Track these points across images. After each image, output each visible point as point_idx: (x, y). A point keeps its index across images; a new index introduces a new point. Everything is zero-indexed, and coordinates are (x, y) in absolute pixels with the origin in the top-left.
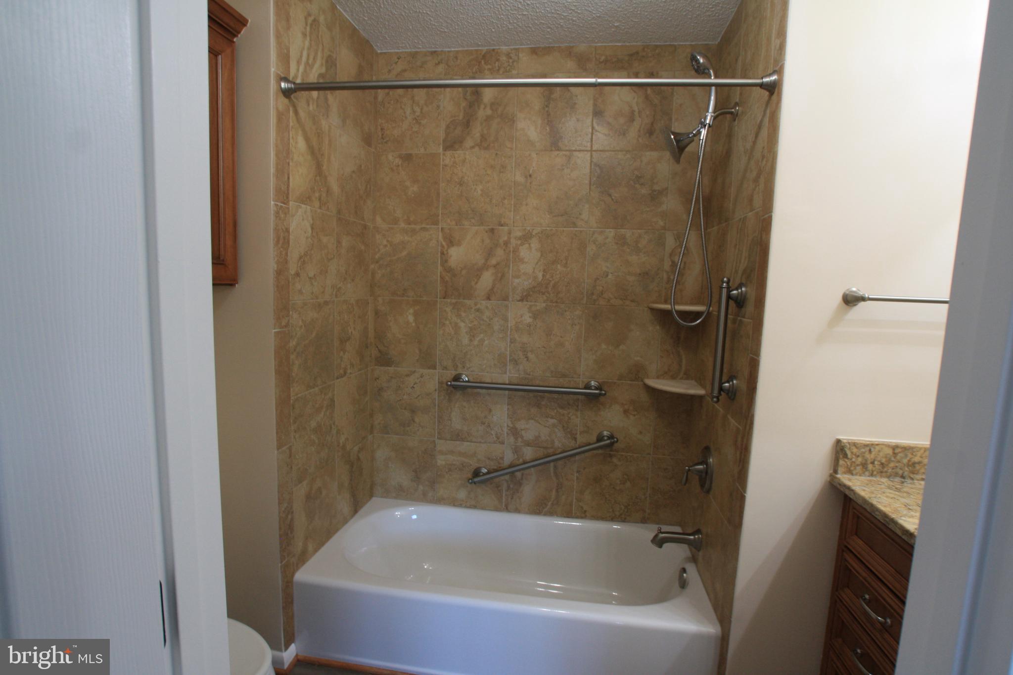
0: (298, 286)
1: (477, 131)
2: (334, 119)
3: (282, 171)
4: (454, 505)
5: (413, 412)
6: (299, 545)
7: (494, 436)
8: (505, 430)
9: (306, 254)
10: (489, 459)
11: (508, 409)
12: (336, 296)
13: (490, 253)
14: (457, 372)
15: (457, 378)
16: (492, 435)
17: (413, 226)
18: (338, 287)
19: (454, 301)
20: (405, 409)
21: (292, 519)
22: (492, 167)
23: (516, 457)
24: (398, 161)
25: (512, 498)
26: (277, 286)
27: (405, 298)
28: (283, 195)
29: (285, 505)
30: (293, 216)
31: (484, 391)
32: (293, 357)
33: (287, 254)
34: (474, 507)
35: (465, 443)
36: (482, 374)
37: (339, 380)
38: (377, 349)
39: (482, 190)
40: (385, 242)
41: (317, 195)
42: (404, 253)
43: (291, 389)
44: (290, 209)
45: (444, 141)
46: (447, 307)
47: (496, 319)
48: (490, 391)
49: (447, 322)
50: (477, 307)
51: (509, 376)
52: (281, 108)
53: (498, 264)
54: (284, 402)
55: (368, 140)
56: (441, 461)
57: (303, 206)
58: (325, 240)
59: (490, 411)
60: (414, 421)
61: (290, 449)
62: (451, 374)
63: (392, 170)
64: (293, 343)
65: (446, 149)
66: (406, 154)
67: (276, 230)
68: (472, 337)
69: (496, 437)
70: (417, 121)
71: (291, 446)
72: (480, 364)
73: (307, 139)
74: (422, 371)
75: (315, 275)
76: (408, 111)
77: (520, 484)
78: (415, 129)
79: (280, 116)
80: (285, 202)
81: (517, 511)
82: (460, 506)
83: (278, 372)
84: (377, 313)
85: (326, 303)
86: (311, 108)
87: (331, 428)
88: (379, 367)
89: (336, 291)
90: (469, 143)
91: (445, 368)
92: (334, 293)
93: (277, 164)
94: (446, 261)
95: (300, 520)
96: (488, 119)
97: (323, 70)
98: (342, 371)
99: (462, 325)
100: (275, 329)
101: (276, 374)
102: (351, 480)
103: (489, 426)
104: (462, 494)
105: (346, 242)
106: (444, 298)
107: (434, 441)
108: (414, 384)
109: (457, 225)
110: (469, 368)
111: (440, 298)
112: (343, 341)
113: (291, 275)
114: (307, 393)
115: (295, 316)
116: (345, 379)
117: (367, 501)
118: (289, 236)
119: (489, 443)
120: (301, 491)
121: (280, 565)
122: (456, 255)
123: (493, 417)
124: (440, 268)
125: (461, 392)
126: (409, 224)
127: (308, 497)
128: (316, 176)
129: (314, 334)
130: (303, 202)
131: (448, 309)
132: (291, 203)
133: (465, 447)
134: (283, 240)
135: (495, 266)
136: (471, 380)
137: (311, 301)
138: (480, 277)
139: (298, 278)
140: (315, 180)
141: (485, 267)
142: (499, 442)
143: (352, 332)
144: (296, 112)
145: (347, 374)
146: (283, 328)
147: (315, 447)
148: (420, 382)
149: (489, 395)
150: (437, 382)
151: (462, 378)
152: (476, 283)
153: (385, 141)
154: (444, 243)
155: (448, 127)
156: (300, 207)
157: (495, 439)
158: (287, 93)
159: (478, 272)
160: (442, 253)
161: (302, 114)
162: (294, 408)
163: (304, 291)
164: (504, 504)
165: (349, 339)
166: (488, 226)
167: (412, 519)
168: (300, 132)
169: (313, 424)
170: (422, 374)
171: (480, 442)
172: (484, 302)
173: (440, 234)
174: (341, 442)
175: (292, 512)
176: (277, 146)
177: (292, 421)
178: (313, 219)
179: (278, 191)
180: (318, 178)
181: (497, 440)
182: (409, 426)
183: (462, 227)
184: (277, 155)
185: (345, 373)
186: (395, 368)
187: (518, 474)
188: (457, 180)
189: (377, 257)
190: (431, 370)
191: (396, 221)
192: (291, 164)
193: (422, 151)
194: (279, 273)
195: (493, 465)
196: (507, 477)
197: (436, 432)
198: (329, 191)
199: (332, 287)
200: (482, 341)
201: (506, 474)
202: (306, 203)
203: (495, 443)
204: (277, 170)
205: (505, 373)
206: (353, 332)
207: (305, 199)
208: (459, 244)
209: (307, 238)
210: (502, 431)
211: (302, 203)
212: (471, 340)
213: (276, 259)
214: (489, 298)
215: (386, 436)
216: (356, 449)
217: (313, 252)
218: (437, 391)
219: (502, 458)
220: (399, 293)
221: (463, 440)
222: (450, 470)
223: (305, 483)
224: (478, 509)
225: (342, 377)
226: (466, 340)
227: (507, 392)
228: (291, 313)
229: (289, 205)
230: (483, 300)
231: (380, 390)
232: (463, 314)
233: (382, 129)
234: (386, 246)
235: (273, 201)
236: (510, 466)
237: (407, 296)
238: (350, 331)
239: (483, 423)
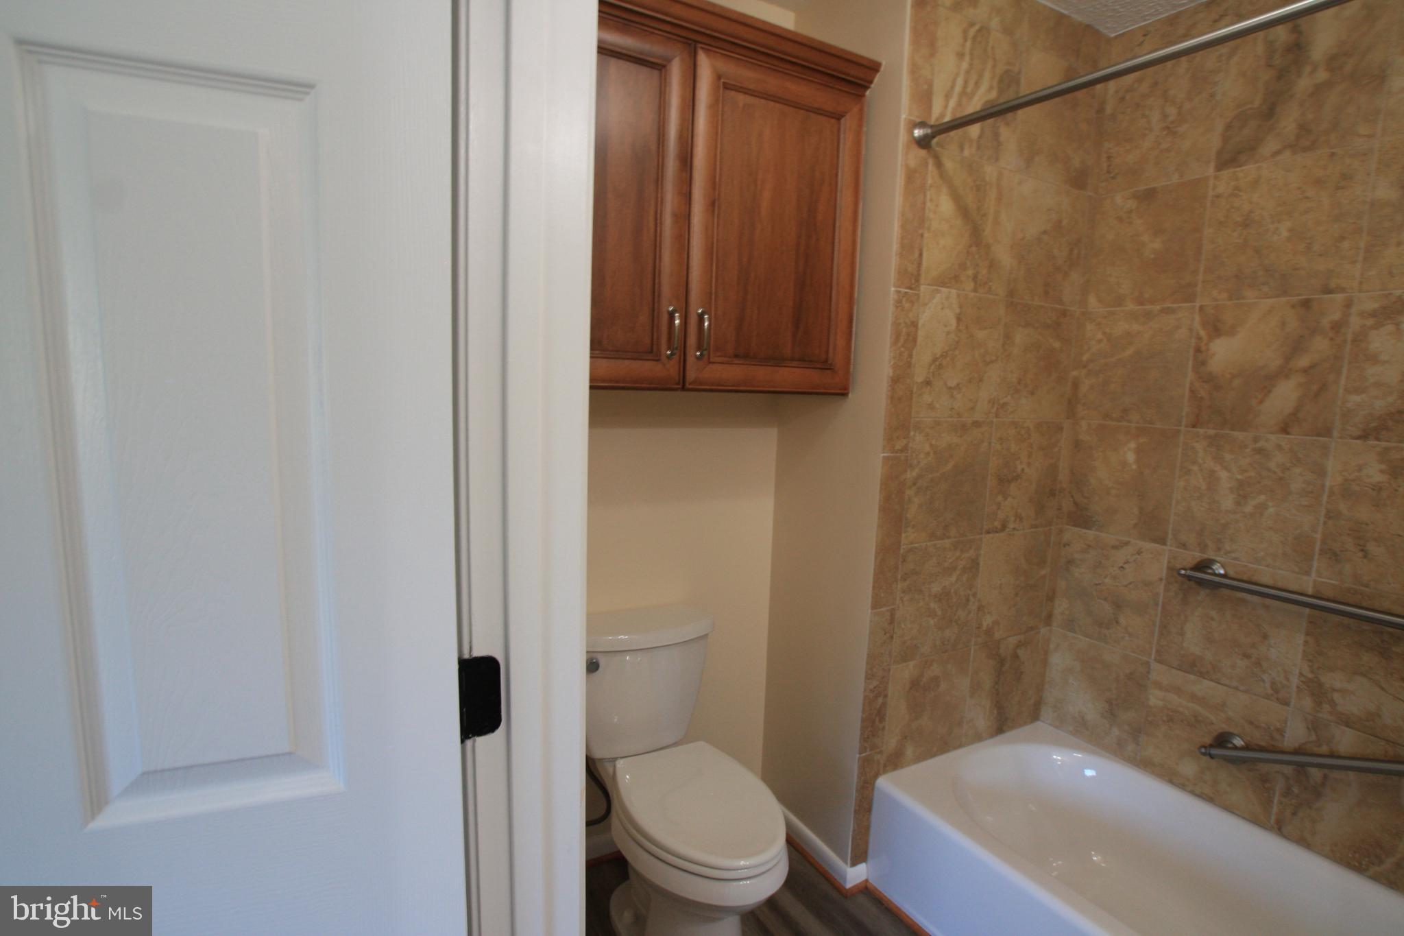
0: (927, 398)
1: (1288, 123)
2: (1011, 158)
3: (912, 246)
4: (1171, 782)
5: (1118, 605)
6: (890, 742)
7: (1268, 685)
8: (1295, 681)
9: (944, 355)
10: (1251, 723)
11: (1306, 642)
12: (997, 416)
13: (1297, 346)
14: (1205, 556)
15: (1203, 566)
16: (1263, 681)
17: (1148, 307)
18: (1001, 402)
19: (1212, 432)
20: (1105, 599)
21: (884, 705)
22: (1319, 182)
23: (1314, 738)
24: (1132, 204)
25: (1294, 814)
26: (892, 398)
27: (1125, 424)
28: (911, 279)
29: (875, 683)
30: (926, 304)
31: (1255, 599)
32: (909, 492)
33: (911, 356)
34: (1210, 799)
35: (1206, 683)
36: (1255, 566)
37: (991, 535)
38: (1072, 500)
39: (1290, 230)
40: (1100, 336)
41: (970, 272)
42: (1129, 352)
43: (903, 535)
44: (922, 295)
45: (1219, 153)
46: (1197, 442)
47: (1298, 470)
48: (1268, 601)
49: (1195, 468)
50: (1258, 445)
51: (1315, 581)
52: (912, 164)
53: (1313, 366)
54: (888, 550)
55: (1078, 180)
56: (1155, 698)
57: (944, 290)
58: (981, 335)
59: (1265, 637)
60: (1117, 622)
61: (892, 613)
62: (1194, 556)
63: (1120, 220)
64: (911, 475)
65: (1222, 165)
66: (1146, 190)
67: (896, 324)
68: (1242, 498)
69: (1272, 688)
70: (1170, 130)
71: (893, 609)
72: (1253, 549)
73: (956, 198)
74: (1140, 543)
75: (958, 385)
76: (1155, 117)
77: (1318, 795)
78: (1164, 146)
79: (910, 176)
80: (913, 286)
81: (1302, 841)
82: (1182, 786)
83: (885, 509)
84: (1077, 445)
85: (977, 424)
86: (966, 153)
87: (968, 600)
88: (1073, 528)
89: (997, 409)
90: (1271, 145)
91: (1184, 546)
92: (994, 410)
93: (903, 238)
94: (1204, 363)
95: (898, 710)
96: (1318, 91)
97: (993, 95)
98: (997, 524)
99: (1223, 475)
100: (883, 453)
101: (880, 511)
102: (996, 683)
103: (1258, 664)
104: (1189, 768)
105: (1021, 337)
106: (1194, 426)
107: (1148, 663)
108: (1125, 563)
109: (1230, 299)
110: (1229, 552)
111: (1186, 426)
112: (1005, 481)
113: (917, 383)
114: (929, 544)
115: (919, 438)
116: (1002, 535)
117: (1025, 723)
118: (916, 331)
119: (1255, 695)
120: (905, 672)
121: (858, 756)
122: (1223, 353)
123: (1268, 650)
124: (1190, 376)
125: (1208, 591)
126: (1141, 304)
127: (915, 684)
128: (970, 246)
129: (950, 466)
130: (943, 284)
131: (1199, 446)
132: (923, 288)
133: (1204, 687)
134: (907, 337)
135: (1305, 371)
136: (1231, 573)
137: (949, 419)
138: (1270, 391)
139: (929, 387)
140: (968, 252)
141: (1284, 372)
142: (1278, 699)
143: (1023, 470)
144: (939, 164)
145: (1007, 530)
146: (897, 452)
147: (936, 620)
148: (1135, 561)
149: (1267, 607)
150: (1165, 566)
151: (1212, 569)
152: (1261, 402)
153: (1112, 175)
154: (1202, 333)
155: (1229, 127)
156: (938, 292)
157: (1270, 692)
158: (924, 143)
159: (1265, 381)
160: (1198, 350)
161: (949, 164)
162: (904, 561)
163: (937, 406)
164: (1273, 818)
165: (1016, 478)
166: (1298, 295)
167: (1084, 774)
168: (945, 190)
169: (936, 588)
170: (1141, 548)
171: (1236, 688)
172: (1273, 437)
173: (1197, 318)
174: (985, 624)
175: (886, 696)
176: (903, 215)
177: (899, 577)
178: (961, 307)
179: (902, 273)
180: (974, 249)
181: (1272, 695)
182: (1108, 629)
183: (1242, 301)
184: (903, 227)
185: (1004, 527)
186: (1098, 533)
187: (1315, 774)
188: (1239, 219)
189: (1085, 358)
190: (1157, 545)
191: (1119, 301)
192: (926, 235)
193: (1175, 179)
194: (895, 381)
195: (1258, 737)
196: (1288, 770)
197: (1154, 650)
198: (993, 265)
199: (989, 402)
200: (1261, 508)
201: (1288, 763)
202: (949, 285)
203: (1267, 697)
204: (903, 246)
205: (1308, 573)
206: (1027, 470)
207: (948, 280)
208: (1232, 332)
209: (948, 333)
210: (1288, 680)
211: (942, 287)
212: (1238, 504)
213: (892, 363)
214: (1285, 430)
215: (1070, 634)
216: (1013, 640)
217: (957, 352)
218: (1164, 582)
219: (1281, 732)
220: (1114, 415)
221: (1202, 675)
222: (1171, 720)
223: (912, 664)
224: (1215, 804)
225: (997, 532)
226: (1228, 502)
227: (1307, 611)
228: (912, 433)
229: (919, 291)
230: (1272, 433)
231: (1070, 562)
232: (1228, 457)
233: (1109, 158)
234: (1100, 341)
235: (895, 286)
236: (1296, 752)
237: (1129, 421)
238: (1019, 468)
239: (1247, 656)
